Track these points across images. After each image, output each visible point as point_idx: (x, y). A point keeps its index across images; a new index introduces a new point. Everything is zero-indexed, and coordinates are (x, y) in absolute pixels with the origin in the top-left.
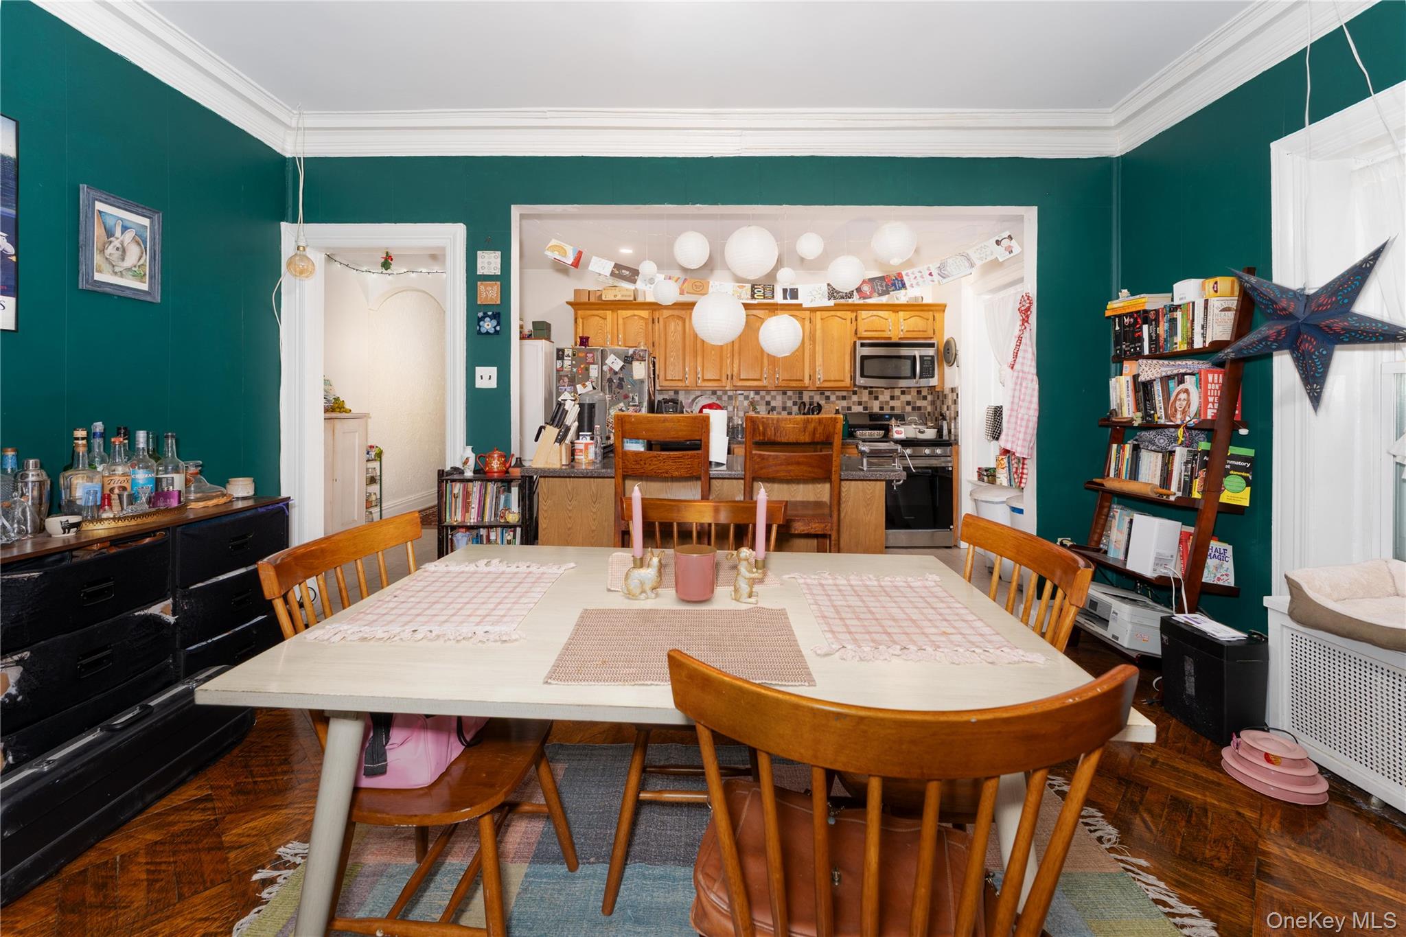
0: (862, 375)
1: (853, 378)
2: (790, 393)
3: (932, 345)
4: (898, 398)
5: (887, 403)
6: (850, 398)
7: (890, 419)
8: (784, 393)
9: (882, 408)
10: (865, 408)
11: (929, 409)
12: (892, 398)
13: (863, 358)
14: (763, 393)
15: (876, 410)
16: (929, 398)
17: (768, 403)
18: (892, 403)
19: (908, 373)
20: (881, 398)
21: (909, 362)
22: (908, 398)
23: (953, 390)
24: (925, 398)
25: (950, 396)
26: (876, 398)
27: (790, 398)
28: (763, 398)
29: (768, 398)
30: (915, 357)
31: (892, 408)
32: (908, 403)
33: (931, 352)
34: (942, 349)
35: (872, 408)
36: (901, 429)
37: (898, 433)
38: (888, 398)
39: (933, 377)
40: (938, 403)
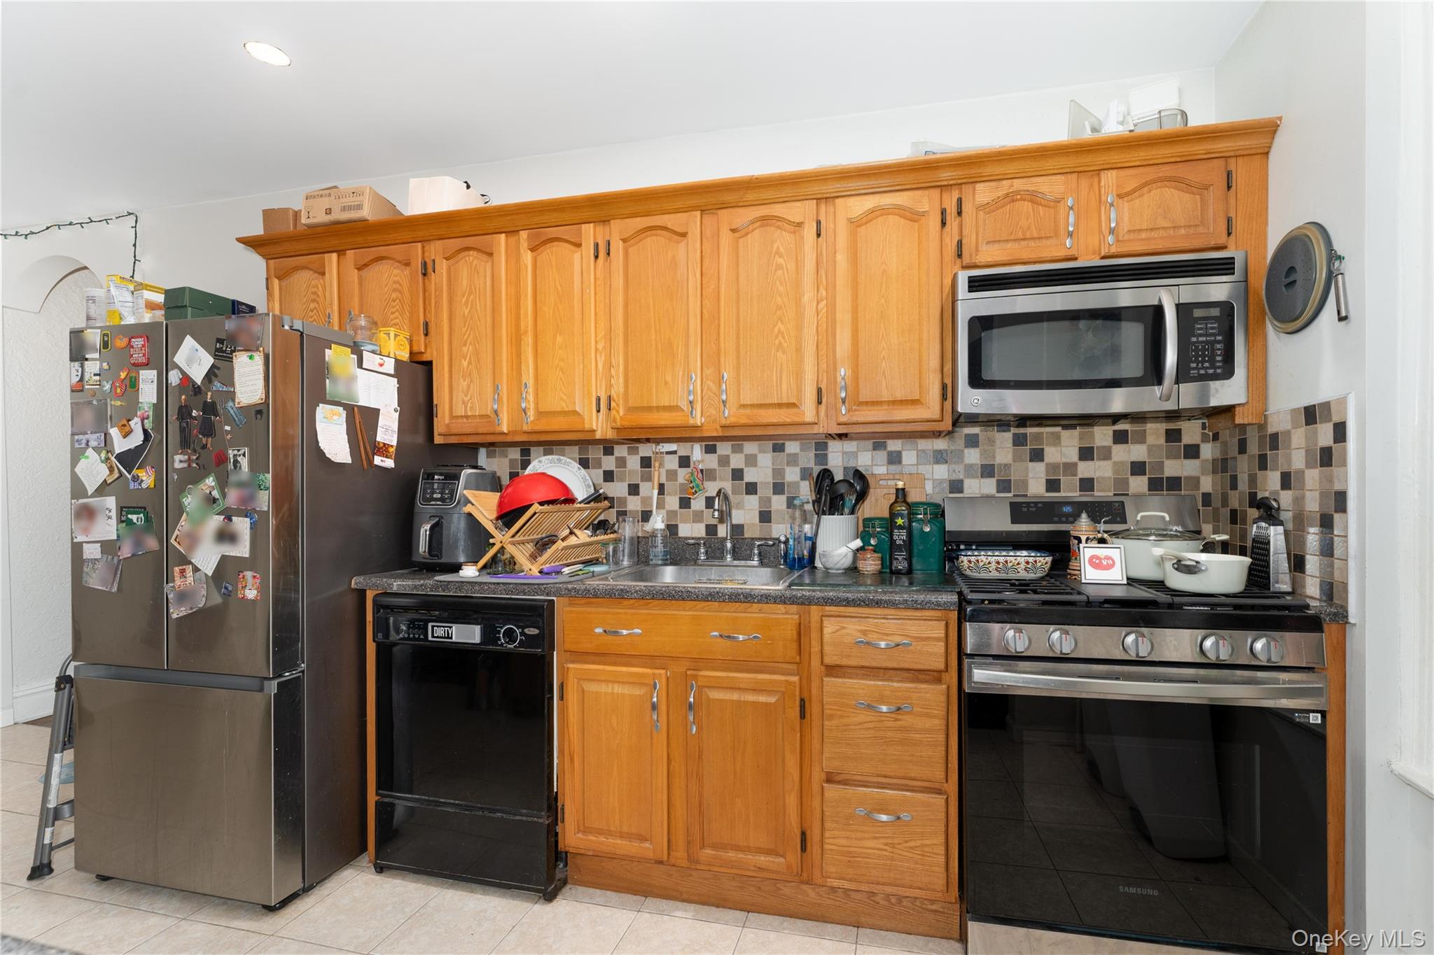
0: (976, 380)
1: (948, 392)
2: (792, 447)
3: (1226, 267)
4: (1106, 454)
5: (1070, 468)
6: (959, 456)
7: (1074, 517)
8: (778, 448)
9: (1053, 485)
10: (1004, 486)
11: (1207, 484)
12: (1086, 454)
14: (724, 448)
15: (1036, 488)
16: (1207, 451)
17: (737, 474)
18: (1086, 469)
19: (1132, 362)
20: (1051, 455)
21: (1132, 335)
22: (1137, 452)
23: (1311, 415)
24: (1192, 452)
25: (1299, 438)
26: (1037, 456)
27: (793, 460)
28: (724, 461)
29: (737, 461)
30: (1158, 312)
31: (1087, 484)
32: (1138, 468)
33: (1217, 289)
34: (1259, 282)
35: (1024, 483)
36: (1114, 552)
37: (1096, 563)
38: (1072, 455)
39: (1228, 373)
40: (1244, 466)
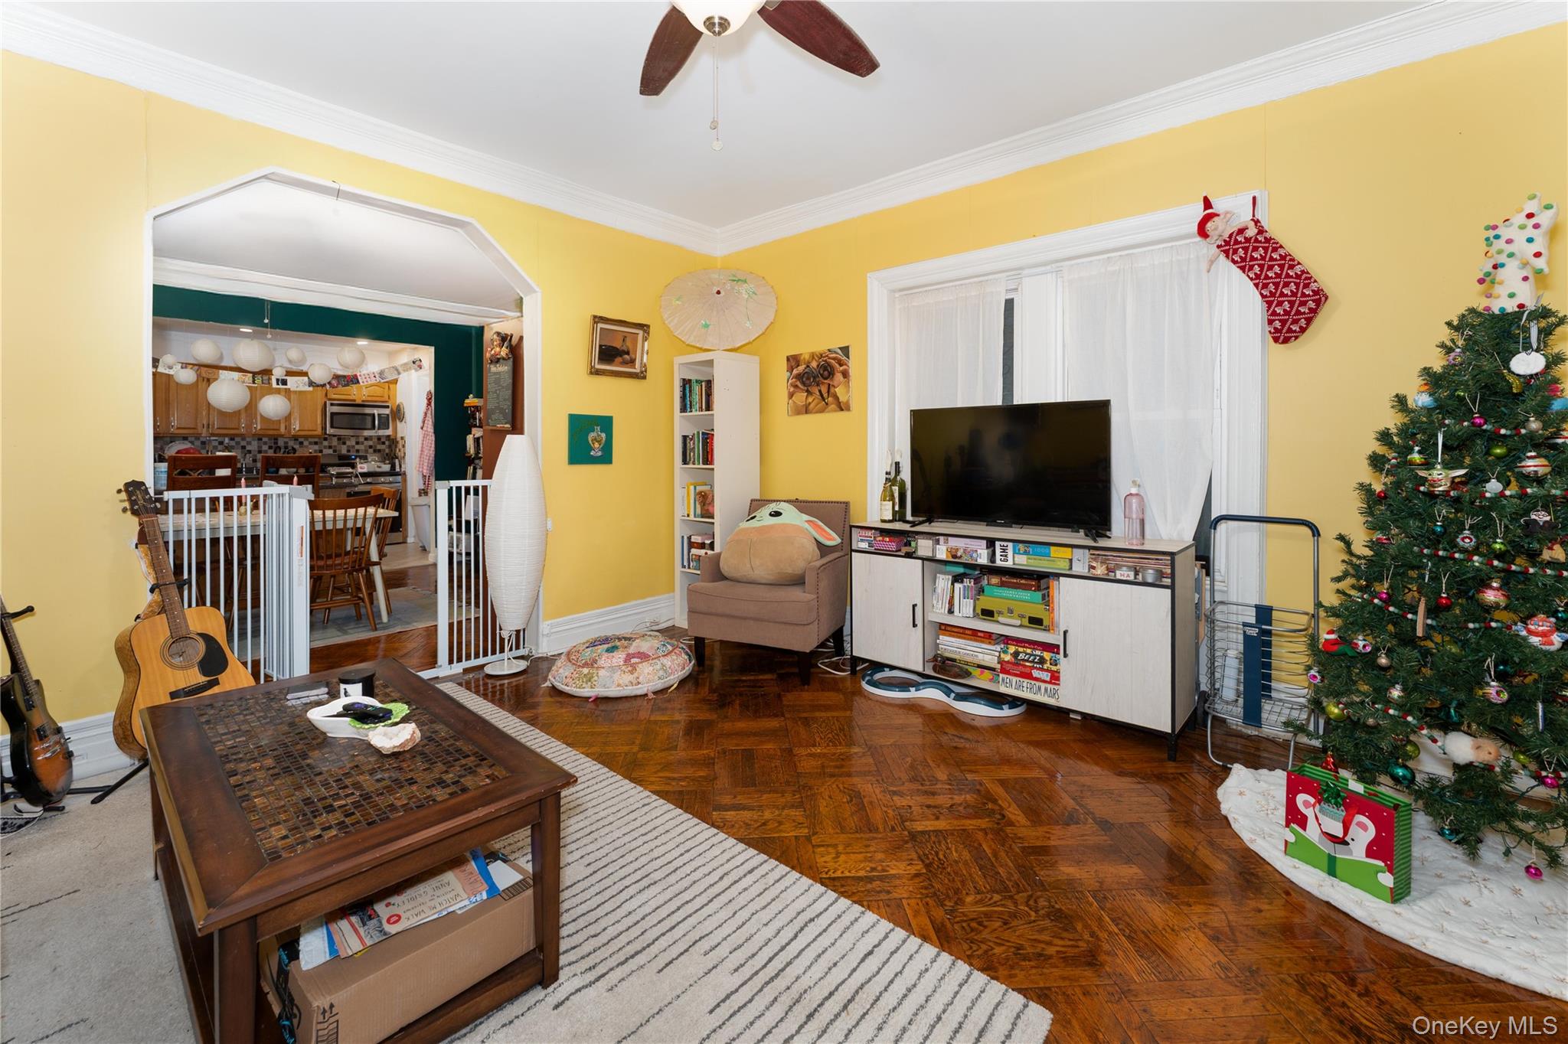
0: (332, 426)
1: (324, 428)
2: (265, 439)
3: (388, 407)
4: (363, 443)
5: (353, 447)
6: (322, 443)
7: (355, 459)
8: (260, 439)
9: (349, 451)
10: (335, 451)
11: (387, 451)
12: (357, 443)
13: (333, 414)
14: (237, 439)
15: (344, 451)
16: (387, 443)
17: (243, 447)
18: (357, 447)
19: (369, 425)
20: (348, 443)
21: (369, 419)
22: (370, 443)
23: (402, 438)
24: (384, 443)
25: (400, 442)
26: (344, 443)
27: (265, 443)
28: (238, 443)
29: (243, 443)
30: (374, 415)
31: (358, 451)
32: (371, 447)
33: (387, 411)
34: (395, 409)
35: (340, 451)
36: (365, 465)
37: (361, 468)
38: (354, 443)
39: (388, 428)
40: (393, 447)
